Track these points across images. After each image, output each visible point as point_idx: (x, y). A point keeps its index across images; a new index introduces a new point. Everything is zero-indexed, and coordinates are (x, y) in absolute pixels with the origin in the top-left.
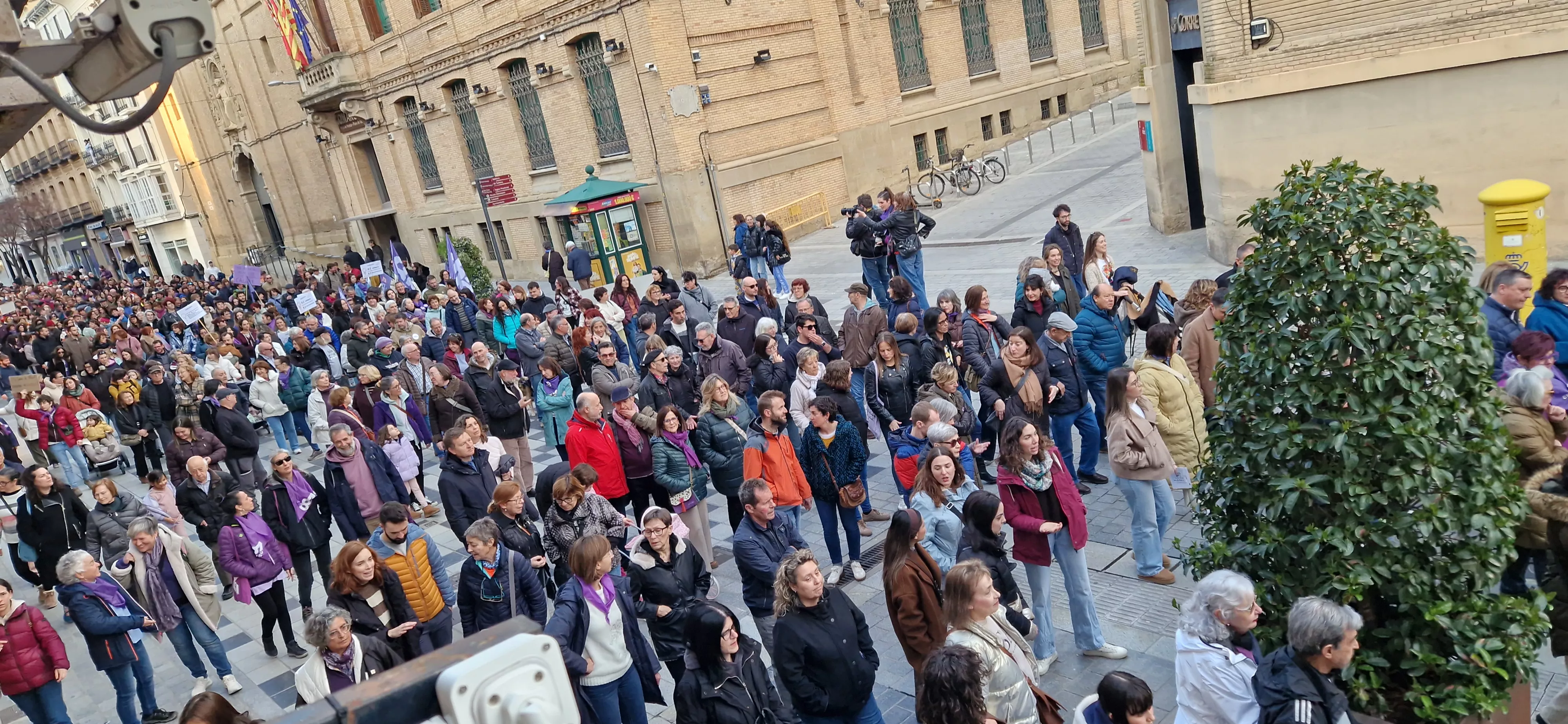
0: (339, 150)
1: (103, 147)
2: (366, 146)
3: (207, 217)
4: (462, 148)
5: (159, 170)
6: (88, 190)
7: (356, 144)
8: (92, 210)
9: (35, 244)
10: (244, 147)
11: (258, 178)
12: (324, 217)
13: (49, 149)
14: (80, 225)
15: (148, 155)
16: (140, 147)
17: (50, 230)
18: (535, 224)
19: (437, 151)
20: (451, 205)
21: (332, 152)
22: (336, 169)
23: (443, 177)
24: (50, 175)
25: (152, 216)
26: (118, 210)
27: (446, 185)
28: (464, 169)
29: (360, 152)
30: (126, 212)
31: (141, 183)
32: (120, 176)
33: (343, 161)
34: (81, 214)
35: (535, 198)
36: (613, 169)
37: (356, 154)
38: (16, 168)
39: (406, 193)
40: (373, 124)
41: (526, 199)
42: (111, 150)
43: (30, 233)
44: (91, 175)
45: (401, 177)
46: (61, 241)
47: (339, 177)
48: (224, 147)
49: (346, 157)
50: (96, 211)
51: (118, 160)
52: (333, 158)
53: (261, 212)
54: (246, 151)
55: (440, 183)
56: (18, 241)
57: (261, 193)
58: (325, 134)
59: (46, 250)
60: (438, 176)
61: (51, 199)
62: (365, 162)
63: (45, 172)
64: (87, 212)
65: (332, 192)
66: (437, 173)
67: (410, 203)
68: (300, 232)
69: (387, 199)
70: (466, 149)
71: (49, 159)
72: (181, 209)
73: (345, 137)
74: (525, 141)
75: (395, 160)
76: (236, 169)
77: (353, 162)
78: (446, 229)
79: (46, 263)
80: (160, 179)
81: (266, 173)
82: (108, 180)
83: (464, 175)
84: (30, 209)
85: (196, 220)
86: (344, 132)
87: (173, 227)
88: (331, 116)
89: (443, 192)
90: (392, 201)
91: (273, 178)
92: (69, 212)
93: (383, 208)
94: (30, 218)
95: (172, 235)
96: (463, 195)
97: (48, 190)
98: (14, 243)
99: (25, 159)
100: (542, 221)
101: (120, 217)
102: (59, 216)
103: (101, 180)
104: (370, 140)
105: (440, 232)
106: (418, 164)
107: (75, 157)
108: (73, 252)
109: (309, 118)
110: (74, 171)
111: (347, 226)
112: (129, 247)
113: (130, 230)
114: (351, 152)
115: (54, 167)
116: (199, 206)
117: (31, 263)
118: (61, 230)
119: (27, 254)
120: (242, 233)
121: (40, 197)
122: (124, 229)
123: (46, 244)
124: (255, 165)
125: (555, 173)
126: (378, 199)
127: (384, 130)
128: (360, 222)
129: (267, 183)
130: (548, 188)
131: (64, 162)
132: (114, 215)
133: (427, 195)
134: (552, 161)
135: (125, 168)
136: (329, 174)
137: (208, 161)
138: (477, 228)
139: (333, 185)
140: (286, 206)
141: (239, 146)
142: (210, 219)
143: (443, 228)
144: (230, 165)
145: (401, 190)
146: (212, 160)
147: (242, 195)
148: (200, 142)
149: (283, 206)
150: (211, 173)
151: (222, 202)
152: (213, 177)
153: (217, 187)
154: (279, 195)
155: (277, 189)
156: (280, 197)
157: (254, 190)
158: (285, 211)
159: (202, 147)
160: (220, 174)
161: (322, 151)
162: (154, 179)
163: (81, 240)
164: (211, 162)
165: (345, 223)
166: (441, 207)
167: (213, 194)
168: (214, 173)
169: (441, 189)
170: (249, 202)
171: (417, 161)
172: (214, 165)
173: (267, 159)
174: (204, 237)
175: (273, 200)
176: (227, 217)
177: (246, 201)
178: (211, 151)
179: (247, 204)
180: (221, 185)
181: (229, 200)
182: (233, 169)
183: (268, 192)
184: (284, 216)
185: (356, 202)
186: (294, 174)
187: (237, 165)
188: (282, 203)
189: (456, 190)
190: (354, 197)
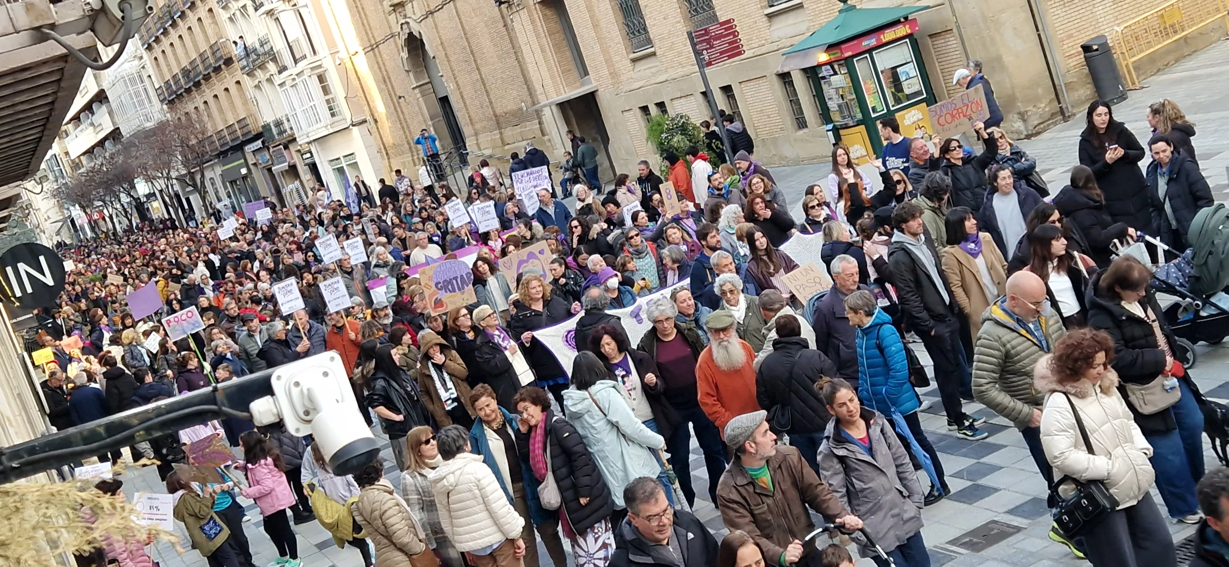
0: (524, 14)
1: (257, 46)
2: (556, 3)
3: (376, 121)
5: (320, 66)
6: (245, 102)
7: (543, 2)
8: (251, 127)
9: (192, 175)
10: (412, 24)
11: (431, 63)
12: (511, 106)
13: (201, 55)
14: (239, 148)
15: (307, 50)
16: (297, 40)
17: (207, 157)
18: (777, 84)
20: (666, 71)
21: (516, 17)
22: (522, 39)
23: (653, 32)
24: (203, 87)
25: (315, 127)
26: (278, 124)
27: (657, 44)
28: (679, 18)
29: (548, 12)
30: (286, 126)
31: (301, 86)
32: (278, 79)
33: (529, 27)
34: (239, 133)
35: (774, 46)
37: (544, 15)
38: (167, 82)
39: (609, 61)
41: (764, 50)
42: (267, 48)
43: (186, 163)
44: (247, 81)
45: (601, 40)
46: (219, 170)
47: (526, 50)
48: (390, 28)
49: (533, 22)
50: (255, 127)
51: (274, 60)
52: (517, 26)
53: (437, 108)
54: (415, 28)
55: (649, 42)
57: (436, 82)
59: (203, 183)
60: (647, 32)
61: (205, 118)
62: (556, 26)
63: (197, 85)
64: (245, 130)
65: (518, 71)
66: (645, 29)
67: (614, 74)
68: (484, 130)
69: (586, 73)
71: (201, 67)
72: (346, 114)
75: (592, 17)
76: (405, 55)
77: (542, 27)
78: (661, 105)
79: (203, 199)
80: (321, 79)
81: (440, 55)
82: (266, 86)
83: (679, 26)
84: (183, 133)
85: (365, 125)
87: (339, 138)
89: (654, 54)
90: (592, 75)
91: (449, 61)
92: (226, 132)
93: (582, 85)
94: (184, 143)
95: (339, 149)
96: (680, 54)
97: (202, 107)
98: (169, 178)
99: (176, 70)
100: (785, 77)
101: (281, 133)
102: (215, 138)
103: (257, 87)
105: (654, 111)
106: (621, 19)
107: (229, 62)
108: (233, 182)
110: (228, 79)
111: (538, 114)
112: (293, 171)
113: (293, 148)
114: (538, 14)
115: (207, 78)
116: (366, 108)
117: (188, 200)
118: (218, 156)
119: (183, 190)
121: (194, 116)
122: (286, 147)
123: (203, 176)
124: (427, 47)
125: (800, 7)
126: (575, 73)
128: (554, 108)
129: (442, 68)
130: (791, 31)
131: (217, 70)
132: (275, 131)
133: (634, 61)
135: (283, 69)
136: (514, 47)
137: (372, 48)
138: (701, 98)
139: (519, 62)
140: (465, 97)
141: (407, 23)
142: (379, 124)
143: (657, 104)
144: (398, 50)
145: (602, 58)
146: (377, 46)
147: (414, 89)
148: (363, 24)
149: (462, 97)
150: (378, 63)
151: (392, 100)
152: (380, 68)
153: (385, 81)
154: (457, 82)
155: (454, 75)
156: (458, 85)
157: (427, 80)
158: (465, 103)
159: (365, 30)
160: (387, 64)
161: (503, 17)
162: (315, 79)
163: (240, 166)
164: (376, 50)
165: (537, 111)
166: (654, 74)
167: (381, 91)
168: (381, 62)
169: (652, 50)
170: (423, 96)
171: (619, 13)
172: (379, 52)
173: (440, 36)
174: (375, 149)
175: (450, 89)
176: (399, 117)
177: (419, 95)
178: (376, 35)
179: (421, 99)
180: (389, 78)
181: (400, 97)
182: (402, 54)
183: (444, 79)
184: (464, 110)
185: (548, 82)
186: (472, 52)
187: (406, 49)
188: (461, 93)
189: (671, 49)
190: (546, 74)
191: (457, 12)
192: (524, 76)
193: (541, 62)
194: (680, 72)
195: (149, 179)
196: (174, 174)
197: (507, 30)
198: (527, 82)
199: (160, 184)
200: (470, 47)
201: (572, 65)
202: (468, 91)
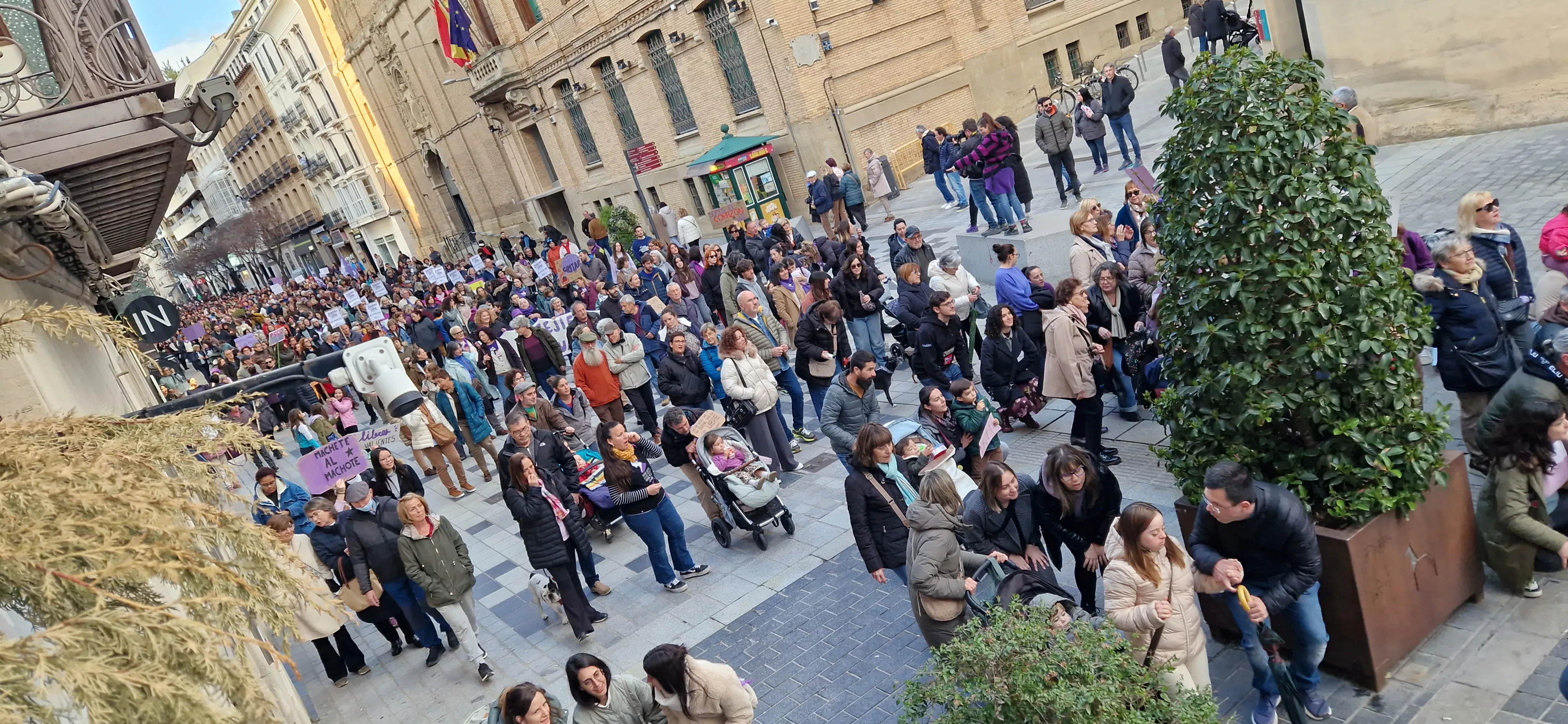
0: (511, 138)
1: (316, 159)
2: (533, 131)
3: (408, 212)
4: (614, 122)
5: (364, 174)
6: (309, 199)
7: (524, 130)
8: (314, 217)
9: (272, 252)
10: (430, 144)
11: (446, 172)
12: (505, 201)
13: (273, 166)
14: (306, 232)
15: (353, 161)
16: (346, 155)
17: (283, 238)
18: (684, 186)
19: (594, 127)
20: (610, 177)
21: (505, 140)
22: (510, 155)
23: (600, 151)
24: (277, 189)
25: (363, 216)
26: (335, 214)
27: (604, 159)
29: (528, 137)
30: (341, 216)
31: (350, 188)
32: (333, 183)
33: (515, 147)
34: (306, 221)
35: (681, 161)
36: (749, 125)
38: (248, 185)
39: (571, 170)
40: (536, 110)
41: (675, 164)
42: (323, 160)
43: (267, 243)
44: (310, 185)
45: (565, 156)
46: (292, 247)
47: (513, 162)
48: (415, 147)
49: (517, 144)
50: (317, 218)
51: (329, 169)
52: (506, 146)
53: (452, 203)
54: (433, 147)
55: (598, 158)
56: (258, 251)
57: (450, 184)
58: (497, 124)
59: (280, 257)
60: (596, 151)
61: (280, 211)
62: (533, 145)
63: (272, 187)
64: (311, 219)
65: (508, 176)
66: (595, 149)
68: (486, 217)
69: (556, 179)
70: (618, 122)
71: (274, 175)
72: (386, 208)
73: (514, 124)
74: (668, 108)
75: (558, 140)
76: (426, 165)
77: (524, 147)
78: (608, 200)
79: (282, 267)
80: (366, 182)
81: (452, 166)
82: (324, 188)
83: (618, 147)
84: (263, 221)
85: (399, 216)
86: (512, 120)
87: (381, 224)
88: (500, 106)
89: (602, 166)
90: (560, 180)
91: (458, 170)
92: (296, 221)
93: (554, 187)
94: (265, 229)
95: (382, 232)
96: (619, 166)
97: (276, 203)
98: (254, 253)
99: (255, 177)
100: (689, 181)
101: (337, 221)
102: (288, 225)
103: (318, 188)
104: (535, 125)
105: (603, 204)
106: (579, 142)
107: (295, 170)
108: (303, 256)
109: (481, 111)
110: (295, 183)
111: (524, 206)
112: (348, 247)
113: (347, 231)
114: (520, 138)
115: (279, 182)
116: (400, 202)
117: (270, 269)
118: (291, 237)
119: (266, 261)
120: (438, 223)
121: (271, 209)
122: (342, 231)
123: (280, 251)
124: (442, 160)
125: (697, 135)
126: (548, 179)
127: (547, 114)
128: (535, 202)
129: (454, 175)
130: (693, 151)
131: (287, 176)
132: (332, 219)
133: (589, 170)
134: (693, 124)
135: (336, 175)
136: (504, 160)
137: (402, 161)
138: (633, 195)
139: (508, 171)
140: (471, 194)
141: (427, 144)
142: (410, 214)
143: (605, 199)
144: (421, 163)
145: (566, 168)
146: (405, 160)
147: (434, 189)
148: (394, 144)
149: (469, 194)
150: (406, 171)
151: (419, 197)
152: (409, 176)
153: (412, 184)
154: (465, 185)
155: (463, 179)
156: (466, 187)
157: (444, 183)
158: (471, 199)
159: (396, 148)
160: (414, 172)
161: (497, 144)
162: (361, 183)
163: (309, 245)
164: (405, 162)
165: (523, 204)
166: (603, 179)
167: (410, 191)
168: (409, 171)
169: (601, 163)
170: (441, 194)
171: (577, 139)
172: (408, 164)
173: (451, 153)
174: (408, 231)
175: (461, 190)
176: (424, 209)
177: (438, 193)
178: (404, 152)
179: (439, 196)
180: (416, 182)
181: (425, 195)
182: (424, 164)
183: (455, 183)
184: (471, 203)
185: (530, 184)
186: (475, 164)
187: (427, 162)
188: (468, 192)
189: (613, 162)
190: (528, 180)
191: (463, 136)
192: (512, 180)
193: (525, 171)
194: (620, 178)
195: (239, 255)
197: (499, 149)
198: (515, 183)
199: (248, 258)
200: (473, 160)
201: (545, 173)
202: (474, 192)
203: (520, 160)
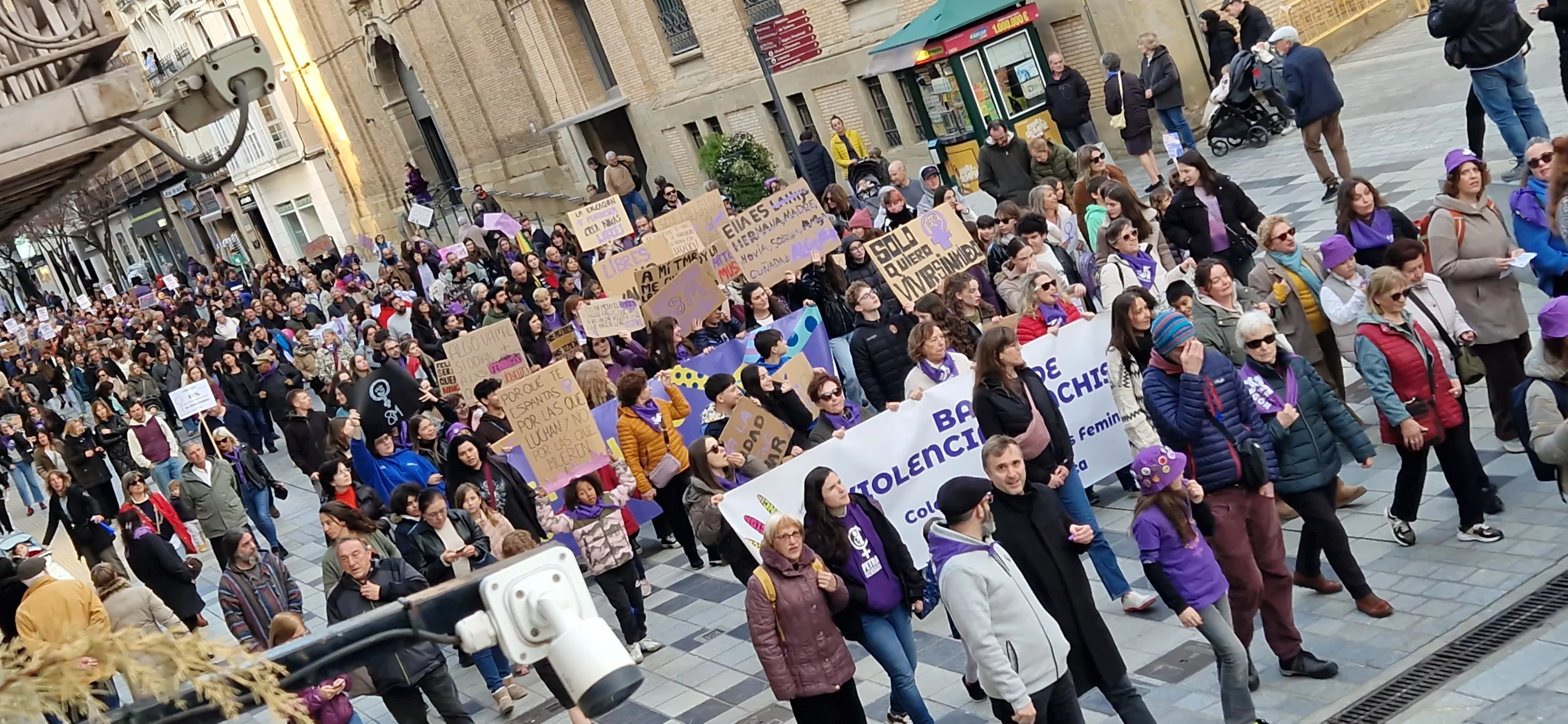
0: (529, 9)
1: (174, 59)
3: (337, 153)
8: (169, 166)
9: (93, 231)
10: (381, 25)
11: (407, 75)
12: (516, 128)
14: (154, 193)
17: (112, 206)
18: (861, 92)
20: (717, 77)
21: (518, 13)
22: (527, 42)
23: (698, 28)
25: (256, 162)
27: (704, 43)
28: (732, 9)
29: (561, 7)
33: (535, 25)
34: (154, 173)
35: (856, 43)
37: (555, 10)
39: (642, 66)
41: (842, 47)
43: (84, 215)
45: (630, 39)
46: (128, 223)
47: (532, 54)
48: (352, 31)
49: (540, 19)
50: (174, 167)
52: (520, 24)
53: (419, 134)
54: (385, 31)
55: (693, 41)
57: (415, 99)
59: (108, 240)
60: (690, 28)
62: (571, 23)
64: (162, 169)
65: (525, 84)
66: (687, 24)
67: (649, 83)
68: (482, 159)
69: (613, 82)
72: (298, 146)
75: (618, 11)
76: (372, 65)
77: (553, 25)
78: (713, 122)
79: (110, 261)
81: (420, 65)
83: (732, 19)
85: (322, 158)
87: (288, 176)
89: (700, 56)
90: (620, 85)
91: (431, 72)
92: (136, 173)
93: (608, 98)
95: (289, 191)
96: (734, 55)
98: (62, 235)
100: (872, 83)
102: (121, 181)
105: (704, 130)
106: (656, 13)
108: (147, 238)
111: (553, 137)
112: (228, 221)
113: (227, 190)
114: (546, 9)
116: (324, 136)
117: (88, 263)
118: (127, 204)
119: (81, 249)
120: (392, 173)
122: (218, 190)
123: (108, 231)
124: (401, 55)
126: (598, 83)
128: (573, 129)
129: (422, 82)
130: (877, 23)
132: (201, 169)
133: (675, 65)
136: (516, 53)
137: (328, 58)
138: (763, 110)
139: (524, 71)
140: (455, 118)
141: (374, 24)
142: (341, 156)
143: (707, 120)
144: (364, 60)
145: (633, 63)
146: (335, 56)
147: (385, 109)
148: (315, 27)
149: (450, 117)
150: (336, 77)
151: (357, 124)
152: (340, 84)
153: (347, 101)
154: (442, 99)
155: (438, 89)
156: (444, 103)
157: (404, 98)
158: (454, 126)
159: (318, 35)
160: (349, 78)
161: (501, 14)
163: (157, 217)
164: (334, 60)
165: (550, 134)
166: (702, 82)
167: (341, 113)
168: (341, 77)
169: (698, 51)
170: (398, 118)
171: (654, 7)
172: (338, 63)
173: (418, 41)
174: (336, 189)
175: (435, 109)
176: (368, 147)
177: (393, 117)
178: (332, 41)
179: (396, 122)
180: (353, 96)
181: (368, 121)
182: (368, 65)
183: (425, 96)
184: (454, 135)
185: (563, 95)
186: (461, 59)
187: (373, 59)
188: (449, 113)
189: (722, 49)
190: (560, 85)
191: (440, 8)
192: (532, 89)
193: (554, 70)
194: (736, 78)
195: (36, 238)
196: (68, 230)
197: (507, 30)
198: (536, 95)
199: (49, 244)
200: (459, 53)
201: (593, 72)
202: (458, 110)
203: (546, 50)
